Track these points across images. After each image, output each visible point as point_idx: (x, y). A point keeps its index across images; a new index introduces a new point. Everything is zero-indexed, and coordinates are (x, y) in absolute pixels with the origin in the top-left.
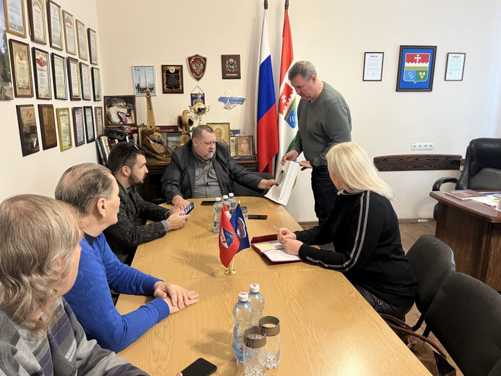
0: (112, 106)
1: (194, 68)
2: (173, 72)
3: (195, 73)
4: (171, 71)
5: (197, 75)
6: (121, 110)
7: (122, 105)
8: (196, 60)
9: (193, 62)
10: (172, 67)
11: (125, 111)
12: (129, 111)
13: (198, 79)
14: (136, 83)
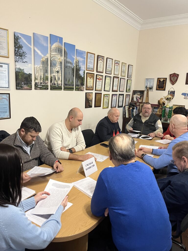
0: (135, 94)
1: (172, 79)
2: (162, 81)
3: (172, 82)
4: (161, 81)
5: (173, 82)
6: (138, 96)
7: (139, 94)
8: (173, 75)
9: (172, 76)
10: (162, 79)
11: (139, 96)
12: (141, 97)
13: (173, 84)
14: (146, 85)
